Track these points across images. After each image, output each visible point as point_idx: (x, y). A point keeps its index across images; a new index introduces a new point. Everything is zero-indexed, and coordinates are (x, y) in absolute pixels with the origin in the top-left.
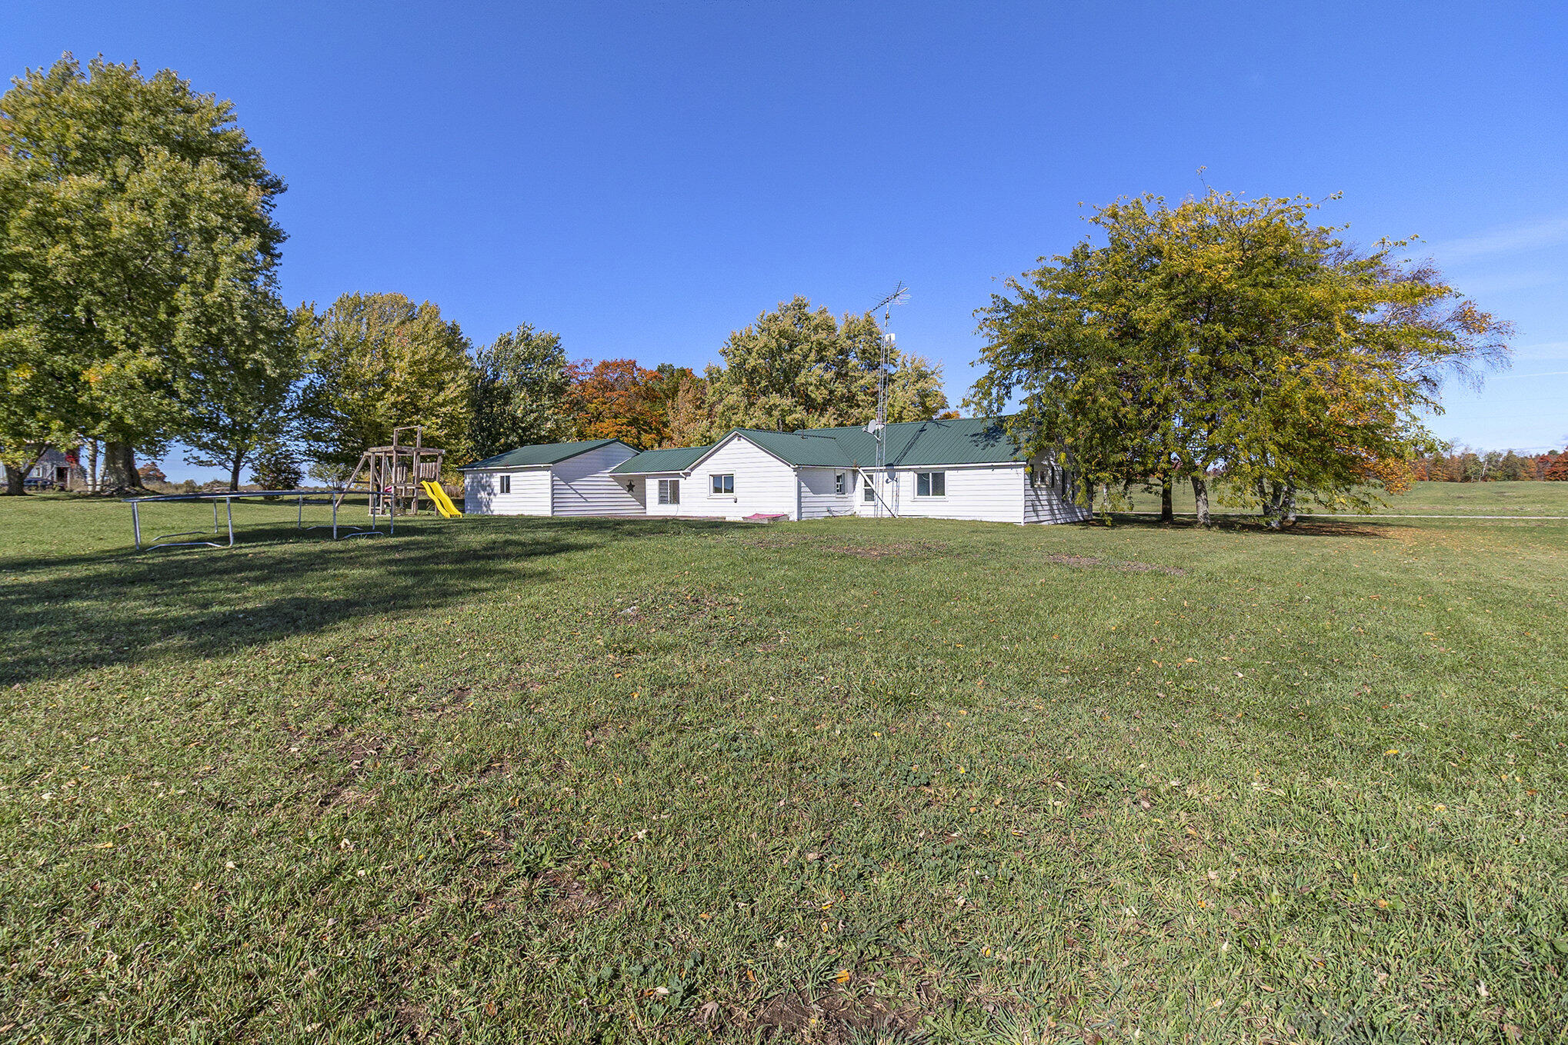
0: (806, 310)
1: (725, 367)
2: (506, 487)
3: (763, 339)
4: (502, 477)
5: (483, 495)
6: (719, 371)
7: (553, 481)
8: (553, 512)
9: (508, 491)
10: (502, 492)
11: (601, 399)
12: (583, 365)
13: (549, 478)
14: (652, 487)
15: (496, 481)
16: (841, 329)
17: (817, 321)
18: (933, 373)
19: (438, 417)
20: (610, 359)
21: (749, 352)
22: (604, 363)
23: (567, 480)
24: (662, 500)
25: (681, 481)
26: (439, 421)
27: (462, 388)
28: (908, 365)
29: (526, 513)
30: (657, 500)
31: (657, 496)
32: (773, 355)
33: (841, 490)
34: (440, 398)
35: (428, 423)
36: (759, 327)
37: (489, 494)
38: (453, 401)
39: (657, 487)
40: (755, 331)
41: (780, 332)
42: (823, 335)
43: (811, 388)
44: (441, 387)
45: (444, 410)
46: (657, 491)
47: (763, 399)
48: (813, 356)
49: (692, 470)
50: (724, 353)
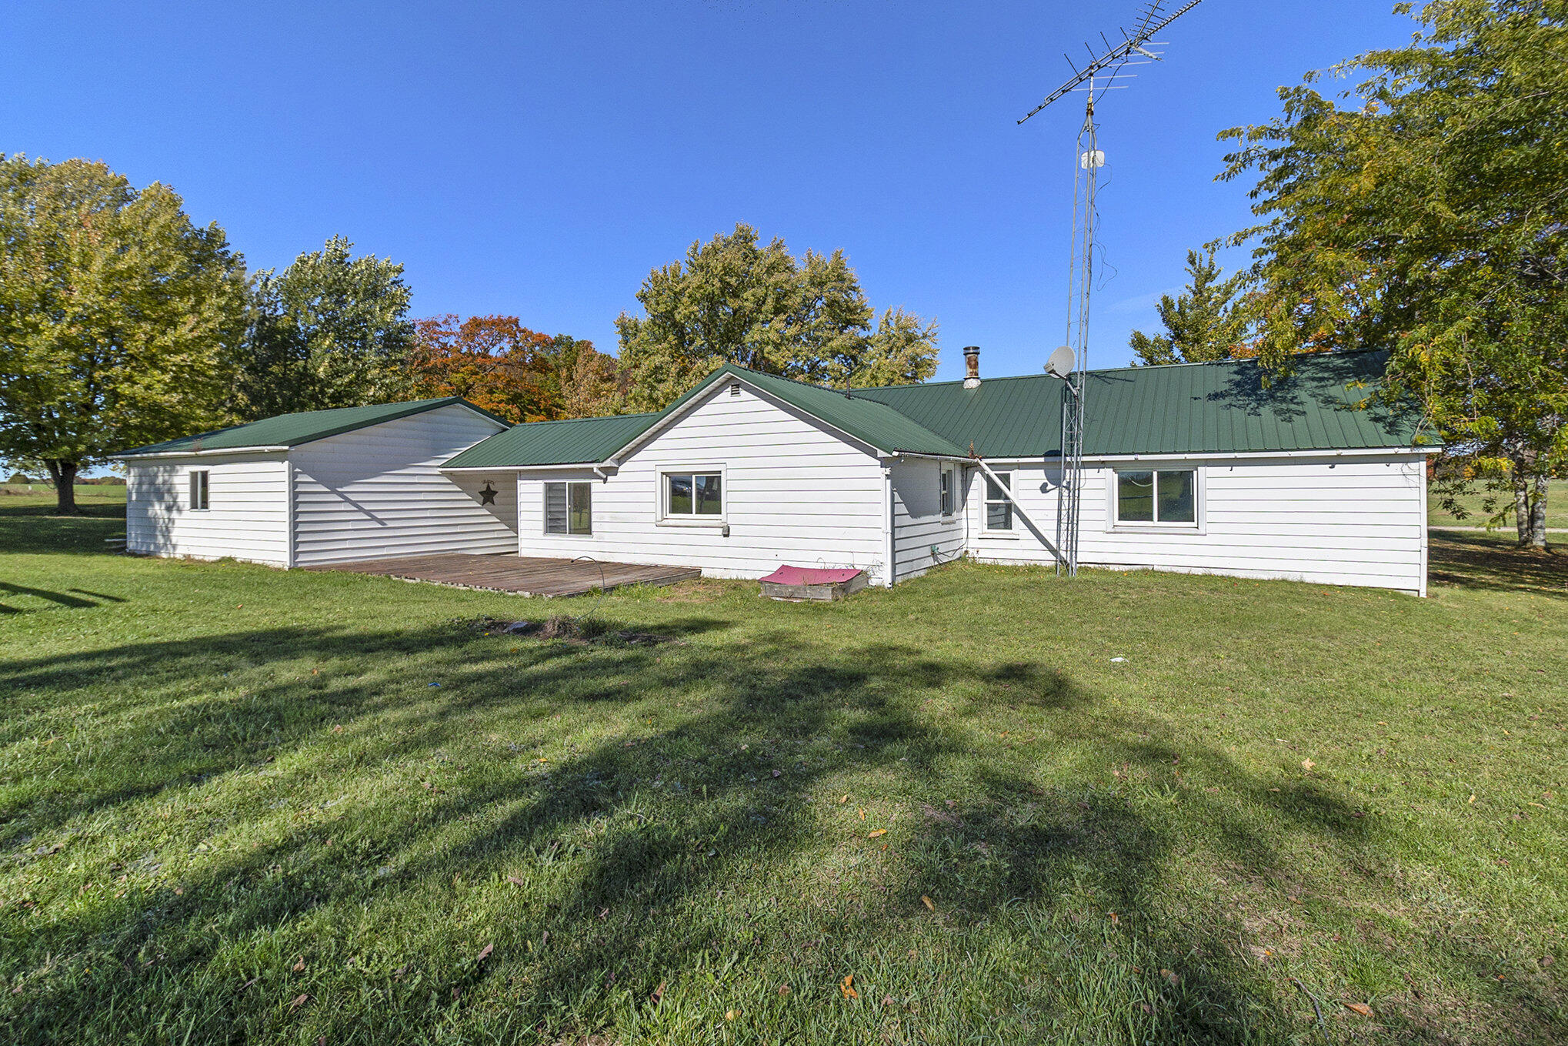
0: (755, 245)
1: (643, 317)
2: (201, 499)
3: (696, 280)
4: (194, 475)
5: (158, 509)
6: (636, 326)
7: (294, 484)
8: (295, 554)
9: (205, 505)
10: (194, 506)
11: (470, 367)
12: (445, 322)
13: (285, 477)
14: (531, 496)
15: (182, 481)
16: (803, 269)
17: (772, 259)
18: (925, 336)
19: (164, 370)
20: (483, 314)
21: (677, 296)
22: (474, 320)
23: (334, 480)
24: (553, 525)
25: (596, 486)
26: (167, 378)
27: (211, 325)
28: (893, 324)
29: (241, 556)
30: (541, 525)
31: (540, 516)
32: (713, 302)
33: (947, 506)
34: (168, 340)
35: (147, 381)
36: (691, 264)
37: (169, 509)
38: (196, 344)
39: (541, 497)
40: (685, 270)
41: (724, 268)
42: (779, 277)
43: (770, 348)
44: (171, 321)
45: (177, 359)
46: (541, 507)
47: (700, 363)
48: (769, 304)
49: (621, 461)
50: (643, 298)
